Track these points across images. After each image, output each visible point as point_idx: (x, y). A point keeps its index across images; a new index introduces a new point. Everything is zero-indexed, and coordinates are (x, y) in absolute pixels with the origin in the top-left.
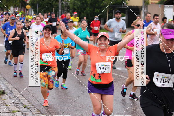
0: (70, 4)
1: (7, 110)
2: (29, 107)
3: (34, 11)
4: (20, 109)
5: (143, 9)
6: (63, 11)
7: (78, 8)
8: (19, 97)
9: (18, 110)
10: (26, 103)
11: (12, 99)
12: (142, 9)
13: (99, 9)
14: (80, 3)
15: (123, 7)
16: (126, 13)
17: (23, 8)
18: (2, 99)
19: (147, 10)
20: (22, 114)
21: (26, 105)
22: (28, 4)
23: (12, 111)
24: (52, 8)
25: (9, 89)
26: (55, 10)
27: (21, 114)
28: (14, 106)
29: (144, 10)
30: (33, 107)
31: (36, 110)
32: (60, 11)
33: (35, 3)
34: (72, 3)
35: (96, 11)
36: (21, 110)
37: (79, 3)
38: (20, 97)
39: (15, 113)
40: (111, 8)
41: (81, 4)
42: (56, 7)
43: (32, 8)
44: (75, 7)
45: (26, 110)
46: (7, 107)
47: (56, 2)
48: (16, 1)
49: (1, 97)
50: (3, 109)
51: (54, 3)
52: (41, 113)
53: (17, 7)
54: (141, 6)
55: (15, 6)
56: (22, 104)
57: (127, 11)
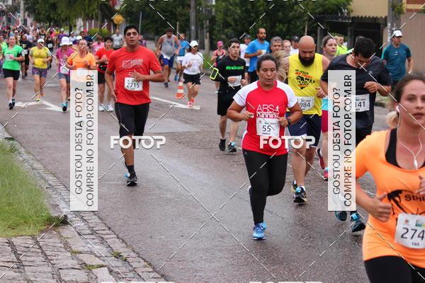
0: (216, 12)
1: (74, 263)
2: (125, 255)
4: (104, 261)
5: (389, 24)
6: (199, 28)
7: (235, 21)
8: (102, 232)
9: (101, 263)
10: (118, 246)
11: (86, 237)
12: (386, 25)
13: (286, 25)
14: (241, 9)
15: (340, 20)
16: (349, 33)
17: (106, 20)
18: (61, 236)
19: (398, 26)
20: (111, 271)
21: (119, 251)
22: (117, 12)
23: (86, 265)
24: (174, 22)
25: (77, 213)
26: (180, 25)
27: (108, 272)
28: (91, 253)
29: (392, 26)
30: (133, 254)
31: (143, 263)
32: (193, 28)
33: (134, 10)
34: (222, 10)
35: (277, 30)
36: (107, 263)
37: (239, 11)
38: (105, 232)
39: (94, 270)
40: (314, 23)
41: (243, 12)
42: (183, 18)
43: (128, 22)
44: (229, 19)
45: (119, 263)
46: (74, 254)
47: (184, 7)
48: (89, 6)
49: (59, 232)
50: (65, 259)
51: (179, 10)
52: (155, 270)
53: (92, 18)
54: (383, 17)
55: (88, 17)
56: (109, 249)
57: (351, 30)
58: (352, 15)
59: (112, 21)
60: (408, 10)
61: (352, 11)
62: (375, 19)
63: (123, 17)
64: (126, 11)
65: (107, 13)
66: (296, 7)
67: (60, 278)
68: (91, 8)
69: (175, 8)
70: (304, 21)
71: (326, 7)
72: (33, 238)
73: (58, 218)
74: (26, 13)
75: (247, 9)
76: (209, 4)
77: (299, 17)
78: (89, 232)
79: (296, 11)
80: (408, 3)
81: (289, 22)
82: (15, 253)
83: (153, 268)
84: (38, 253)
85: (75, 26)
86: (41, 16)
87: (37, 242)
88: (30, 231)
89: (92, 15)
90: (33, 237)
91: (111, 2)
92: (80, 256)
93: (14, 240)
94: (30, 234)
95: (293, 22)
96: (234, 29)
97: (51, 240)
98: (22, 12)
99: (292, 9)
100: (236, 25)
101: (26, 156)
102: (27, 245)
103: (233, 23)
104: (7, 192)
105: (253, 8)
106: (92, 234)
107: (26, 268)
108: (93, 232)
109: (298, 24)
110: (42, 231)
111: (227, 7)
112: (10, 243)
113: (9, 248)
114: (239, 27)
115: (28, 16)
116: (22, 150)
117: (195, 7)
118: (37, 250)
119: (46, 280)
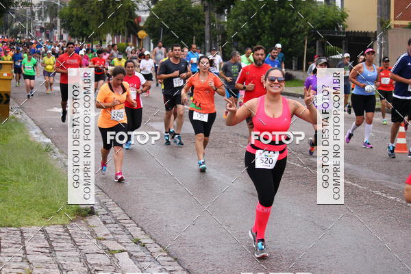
0: (228, 28)
1: (99, 248)
2: (143, 241)
3: (153, 43)
4: (125, 246)
5: (378, 38)
6: (213, 42)
7: (244, 36)
8: (124, 221)
9: (122, 248)
10: (138, 234)
11: (110, 225)
12: (376, 39)
13: (289, 39)
16: (344, 46)
17: (132, 36)
18: (88, 225)
19: (386, 39)
20: (131, 256)
21: (139, 238)
22: (141, 29)
23: (109, 250)
24: (191, 36)
25: (103, 205)
26: (196, 40)
27: (128, 256)
28: (114, 239)
29: (381, 40)
30: (152, 241)
31: (159, 248)
32: (208, 42)
33: (156, 26)
34: (233, 26)
36: (128, 248)
38: (126, 221)
39: (116, 255)
40: (313, 37)
41: (251, 28)
42: (199, 34)
43: (151, 37)
45: (138, 248)
46: (99, 241)
47: (199, 24)
48: (116, 23)
49: (87, 222)
50: (91, 245)
51: (195, 26)
52: (169, 255)
53: (119, 34)
54: (374, 32)
55: (116, 33)
56: (130, 236)
57: (345, 43)
58: (347, 30)
59: (137, 36)
60: (395, 26)
61: (347, 27)
62: (367, 33)
63: (147, 33)
64: (149, 28)
65: (132, 29)
66: (297, 23)
67: (86, 262)
68: (118, 25)
69: (191, 24)
70: (304, 36)
71: (324, 23)
73: (86, 209)
74: (62, 30)
75: (254, 25)
76: (222, 21)
77: (300, 32)
78: (112, 221)
79: (297, 27)
80: (395, 19)
81: (291, 36)
82: (48, 239)
83: (168, 253)
84: (68, 239)
85: (105, 41)
86: (75, 33)
87: (67, 231)
88: (61, 221)
89: (120, 31)
90: (64, 226)
91: (136, 20)
92: (105, 242)
93: (47, 228)
94: (61, 223)
95: (294, 37)
96: (243, 43)
98: (59, 28)
99: (294, 24)
100: (245, 39)
101: (59, 155)
102: (58, 233)
103: (242, 38)
104: (42, 187)
105: (259, 24)
106: (115, 223)
107: (57, 253)
108: (117, 222)
109: (299, 38)
110: (72, 221)
111: (237, 23)
112: (43, 231)
113: (43, 235)
114: (248, 41)
115: (64, 32)
116: (56, 150)
117: (210, 24)
118: (68, 237)
119: (74, 263)
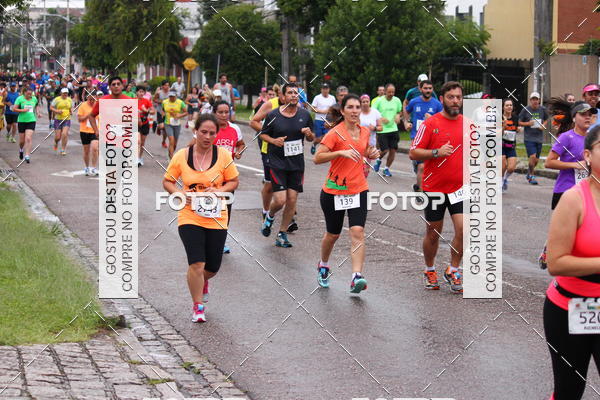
1: (133, 376)
2: (198, 366)
3: (206, 75)
4: (171, 373)
5: (536, 68)
7: (340, 66)
8: (169, 337)
9: (168, 376)
10: (189, 355)
11: (148, 343)
13: (405, 71)
15: (473, 64)
16: (484, 81)
17: (174, 66)
18: (117, 343)
19: (548, 71)
20: (180, 387)
21: (191, 362)
22: (188, 55)
23: (148, 379)
24: (260, 67)
25: (137, 313)
27: (176, 388)
28: (155, 363)
29: (539, 71)
30: (211, 366)
31: (221, 377)
32: (285, 74)
33: (210, 51)
34: (323, 52)
35: (393, 76)
36: (175, 377)
38: (172, 337)
39: (158, 386)
40: (440, 67)
41: (349, 55)
42: (273, 63)
43: (203, 68)
45: (189, 376)
46: (132, 366)
47: (273, 48)
48: (153, 48)
49: (114, 338)
50: (121, 372)
51: (268, 52)
52: (236, 386)
53: (157, 63)
54: (528, 60)
55: (151, 62)
56: (178, 358)
57: (487, 77)
58: (489, 57)
59: (182, 66)
60: (561, 51)
61: (489, 52)
62: (518, 62)
63: (197, 62)
64: (200, 54)
65: (175, 55)
66: (416, 48)
67: (114, 396)
68: (155, 51)
69: (263, 49)
71: (455, 48)
72: (81, 345)
73: (112, 320)
74: (73, 58)
75: (353, 50)
76: (306, 44)
77: (421, 60)
78: (151, 336)
79: (417, 53)
80: (559, 40)
81: (408, 67)
82: (58, 364)
83: (234, 383)
84: (87, 363)
85: (135, 73)
86: (92, 61)
87: (86, 350)
88: (77, 336)
89: (157, 59)
91: (180, 43)
92: (141, 368)
93: (56, 347)
94: (77, 339)
96: (337, 76)
97: (103, 348)
98: (67, 55)
99: (412, 49)
100: (341, 70)
101: (72, 240)
102: (72, 354)
103: (337, 69)
104: (48, 286)
105: (361, 48)
106: (156, 340)
107: (72, 383)
108: (158, 337)
110: (92, 336)
111: (328, 47)
112: (52, 351)
113: (51, 357)
114: (344, 74)
116: (67, 232)
117: (289, 48)
118: (87, 360)
119: (97, 398)
